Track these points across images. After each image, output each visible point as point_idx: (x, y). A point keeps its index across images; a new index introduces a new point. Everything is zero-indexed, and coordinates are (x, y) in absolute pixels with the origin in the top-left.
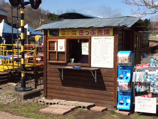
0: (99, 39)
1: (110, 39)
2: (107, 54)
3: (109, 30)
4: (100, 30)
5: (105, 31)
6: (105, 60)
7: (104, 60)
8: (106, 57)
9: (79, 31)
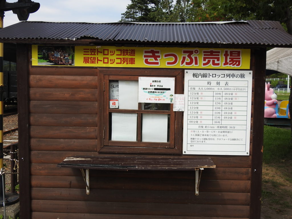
0: (207, 78)
1: (240, 79)
2: (233, 119)
3: (239, 54)
4: (212, 53)
5: (226, 55)
6: (225, 134)
7: (223, 134)
8: (228, 126)
9: (146, 52)
